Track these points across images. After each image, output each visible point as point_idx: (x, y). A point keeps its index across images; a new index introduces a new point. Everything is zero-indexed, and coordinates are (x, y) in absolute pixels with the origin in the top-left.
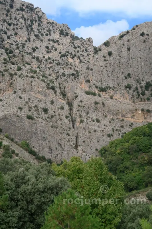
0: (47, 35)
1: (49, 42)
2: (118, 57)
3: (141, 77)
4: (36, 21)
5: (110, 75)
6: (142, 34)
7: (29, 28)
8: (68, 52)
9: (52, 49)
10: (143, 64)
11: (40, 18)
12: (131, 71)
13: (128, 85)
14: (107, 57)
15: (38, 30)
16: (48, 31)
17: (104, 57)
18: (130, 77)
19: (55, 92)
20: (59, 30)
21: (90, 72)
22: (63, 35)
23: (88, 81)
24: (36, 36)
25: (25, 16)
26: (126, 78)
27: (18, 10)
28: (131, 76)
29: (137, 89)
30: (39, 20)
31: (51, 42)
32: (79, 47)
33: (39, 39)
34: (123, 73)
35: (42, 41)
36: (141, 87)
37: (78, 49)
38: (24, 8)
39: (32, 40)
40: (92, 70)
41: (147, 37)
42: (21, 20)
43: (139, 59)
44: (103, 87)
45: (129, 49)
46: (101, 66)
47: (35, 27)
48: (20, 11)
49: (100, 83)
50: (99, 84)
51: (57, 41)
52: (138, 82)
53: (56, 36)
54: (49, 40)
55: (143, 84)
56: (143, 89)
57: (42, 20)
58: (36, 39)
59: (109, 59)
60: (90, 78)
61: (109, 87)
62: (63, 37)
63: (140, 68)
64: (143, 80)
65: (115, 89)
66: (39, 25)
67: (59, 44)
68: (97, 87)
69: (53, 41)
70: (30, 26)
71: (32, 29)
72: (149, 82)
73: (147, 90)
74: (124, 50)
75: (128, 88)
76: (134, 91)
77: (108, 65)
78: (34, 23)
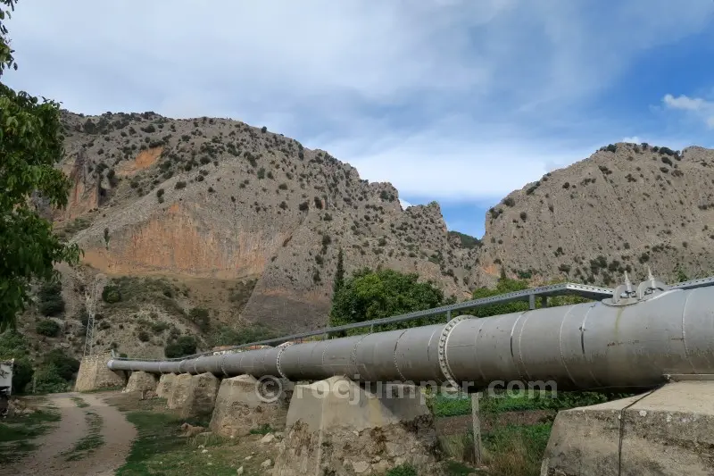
0: (361, 199)
1: (368, 210)
2: (537, 222)
3: (579, 252)
4: (342, 178)
5: (531, 250)
6: (566, 186)
7: (333, 189)
8: (406, 224)
9: (376, 220)
10: (577, 232)
11: (348, 174)
12: (561, 243)
13: (563, 266)
14: (521, 222)
15: (346, 191)
16: (362, 194)
17: (514, 221)
18: (563, 254)
19: (456, 280)
20: (378, 192)
21: (499, 246)
22: (387, 199)
23: (498, 261)
24: (345, 200)
25: (325, 171)
26: (556, 255)
27: (312, 161)
28: (563, 251)
29: (579, 272)
30: (347, 177)
31: (372, 210)
32: (419, 216)
33: (351, 205)
34: (550, 247)
35: (356, 208)
36: (585, 269)
37: (419, 219)
38: (322, 158)
39: (340, 206)
40: (500, 242)
41: (573, 190)
42: (318, 176)
43: (570, 225)
44: (524, 270)
45: (551, 209)
46: (515, 237)
47: (342, 186)
48: (316, 164)
49: (517, 264)
50: (516, 266)
51: (381, 208)
52: (576, 261)
53: (377, 201)
54: (367, 207)
55: (586, 263)
56: (589, 272)
57: (351, 177)
58: (346, 205)
59: (524, 225)
60: (500, 255)
61: (534, 270)
62: (387, 202)
63: (574, 238)
64: (583, 258)
65: (544, 274)
66: (348, 185)
67: (383, 213)
68: (515, 272)
69: (375, 208)
70: (334, 185)
71: (337, 190)
72: (595, 261)
73: (596, 274)
74: (545, 210)
75: (563, 270)
76: (575, 276)
77: (525, 233)
78: (340, 180)
